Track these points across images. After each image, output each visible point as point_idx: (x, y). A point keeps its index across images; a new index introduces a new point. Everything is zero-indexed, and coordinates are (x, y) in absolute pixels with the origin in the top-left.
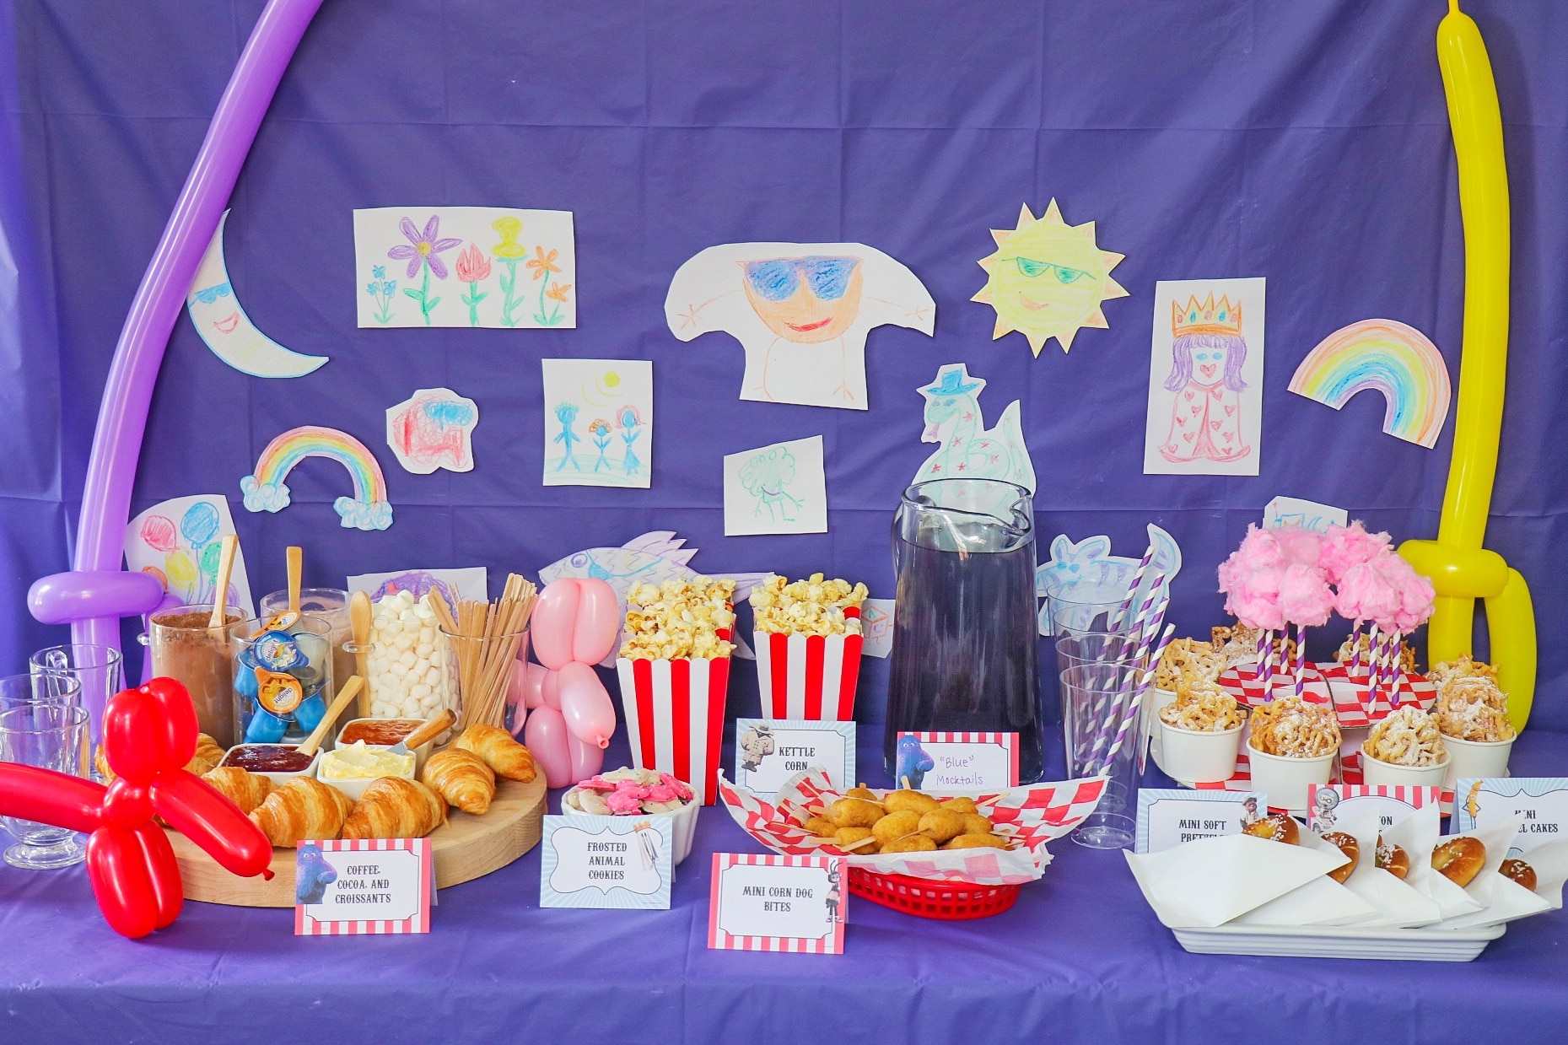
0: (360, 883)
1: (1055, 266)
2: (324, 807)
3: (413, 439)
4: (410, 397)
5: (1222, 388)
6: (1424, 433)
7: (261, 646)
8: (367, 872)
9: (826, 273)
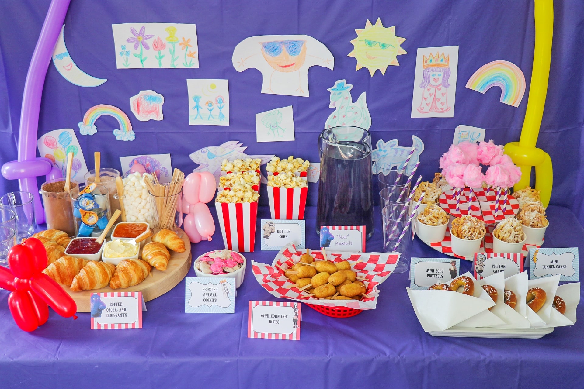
0: (115, 309)
1: (379, 43)
2: (102, 275)
3: (141, 109)
4: (138, 93)
5: (441, 86)
6: (515, 102)
7: (81, 202)
8: (118, 305)
9: (292, 46)
